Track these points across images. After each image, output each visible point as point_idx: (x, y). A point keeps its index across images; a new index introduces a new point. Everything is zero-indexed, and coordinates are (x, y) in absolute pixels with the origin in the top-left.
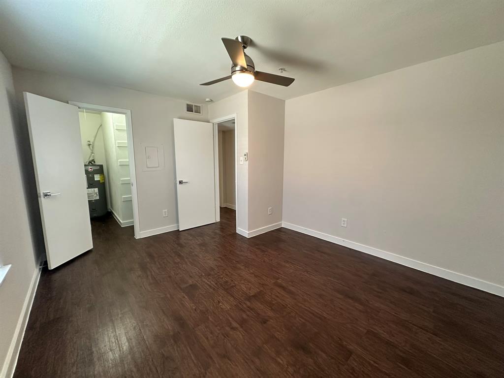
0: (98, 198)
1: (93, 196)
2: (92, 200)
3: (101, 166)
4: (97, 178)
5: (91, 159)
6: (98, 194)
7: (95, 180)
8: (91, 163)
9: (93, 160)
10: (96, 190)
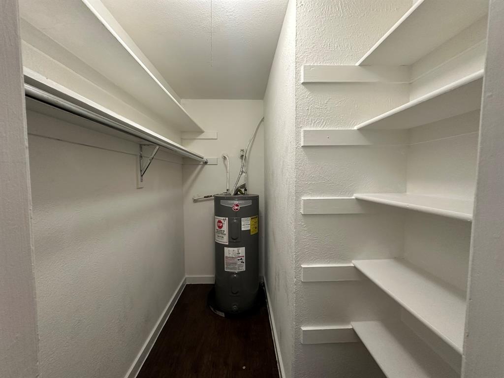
0: (243, 269)
1: (236, 264)
2: (233, 273)
3: (255, 199)
4: (246, 224)
5: (239, 184)
6: (244, 259)
7: (242, 230)
8: (240, 191)
9: (243, 186)
10: (242, 251)
